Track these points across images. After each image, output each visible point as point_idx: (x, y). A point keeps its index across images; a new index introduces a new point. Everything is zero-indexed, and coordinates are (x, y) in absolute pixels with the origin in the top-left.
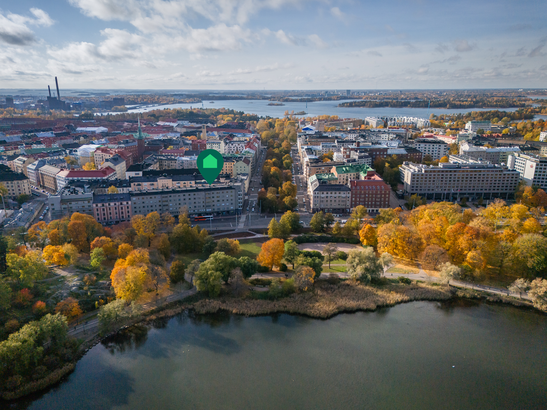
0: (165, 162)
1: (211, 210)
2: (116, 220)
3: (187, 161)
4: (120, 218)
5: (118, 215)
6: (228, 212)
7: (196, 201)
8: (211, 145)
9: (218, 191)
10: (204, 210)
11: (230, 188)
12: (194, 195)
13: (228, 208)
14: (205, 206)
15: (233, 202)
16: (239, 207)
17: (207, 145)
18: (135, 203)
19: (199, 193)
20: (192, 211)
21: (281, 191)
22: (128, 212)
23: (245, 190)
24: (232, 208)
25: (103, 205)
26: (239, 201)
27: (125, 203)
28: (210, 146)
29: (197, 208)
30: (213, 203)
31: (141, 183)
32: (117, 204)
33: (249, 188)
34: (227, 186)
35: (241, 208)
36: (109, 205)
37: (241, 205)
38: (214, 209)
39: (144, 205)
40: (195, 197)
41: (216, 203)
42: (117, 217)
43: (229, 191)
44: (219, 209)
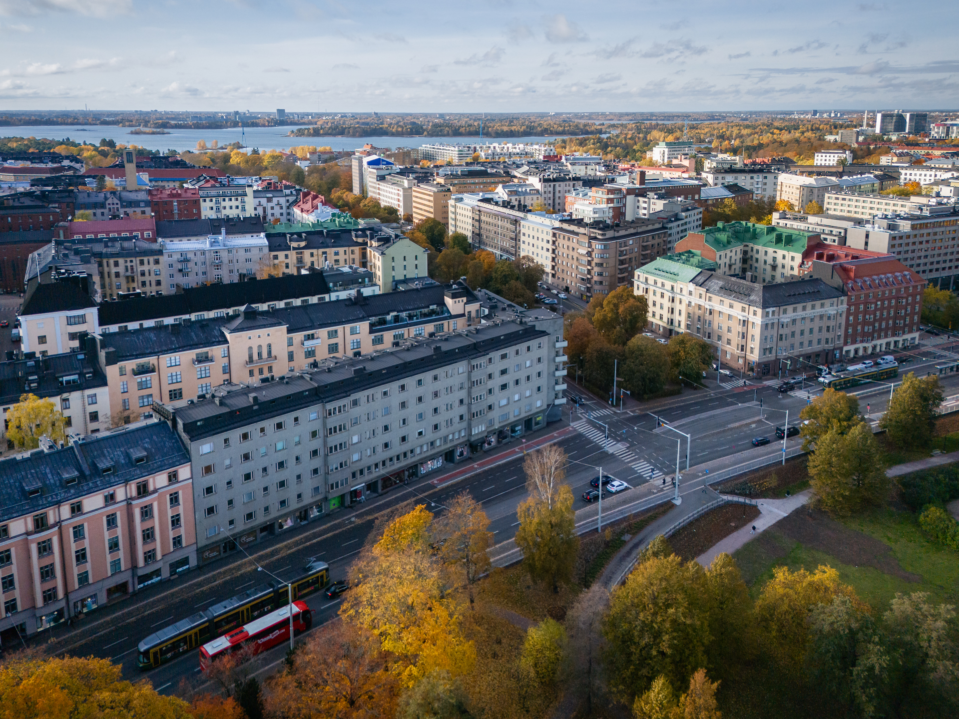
0: (116, 264)
1: (483, 427)
2: (112, 583)
3: (203, 252)
4: (134, 567)
5: (121, 554)
7: (442, 401)
8: (217, 202)
10: (464, 433)
11: (532, 332)
12: (435, 378)
13: (529, 408)
14: (466, 417)
16: (556, 397)
17: (203, 204)
18: (209, 470)
20: (425, 448)
22: (176, 521)
24: (539, 403)
25: (41, 524)
27: (159, 480)
28: (212, 204)
30: (489, 400)
31: (152, 360)
32: (120, 493)
35: (563, 401)
36: (77, 509)
37: (563, 387)
38: (491, 422)
40: (437, 386)
42: (116, 564)
43: (534, 343)
44: (505, 418)
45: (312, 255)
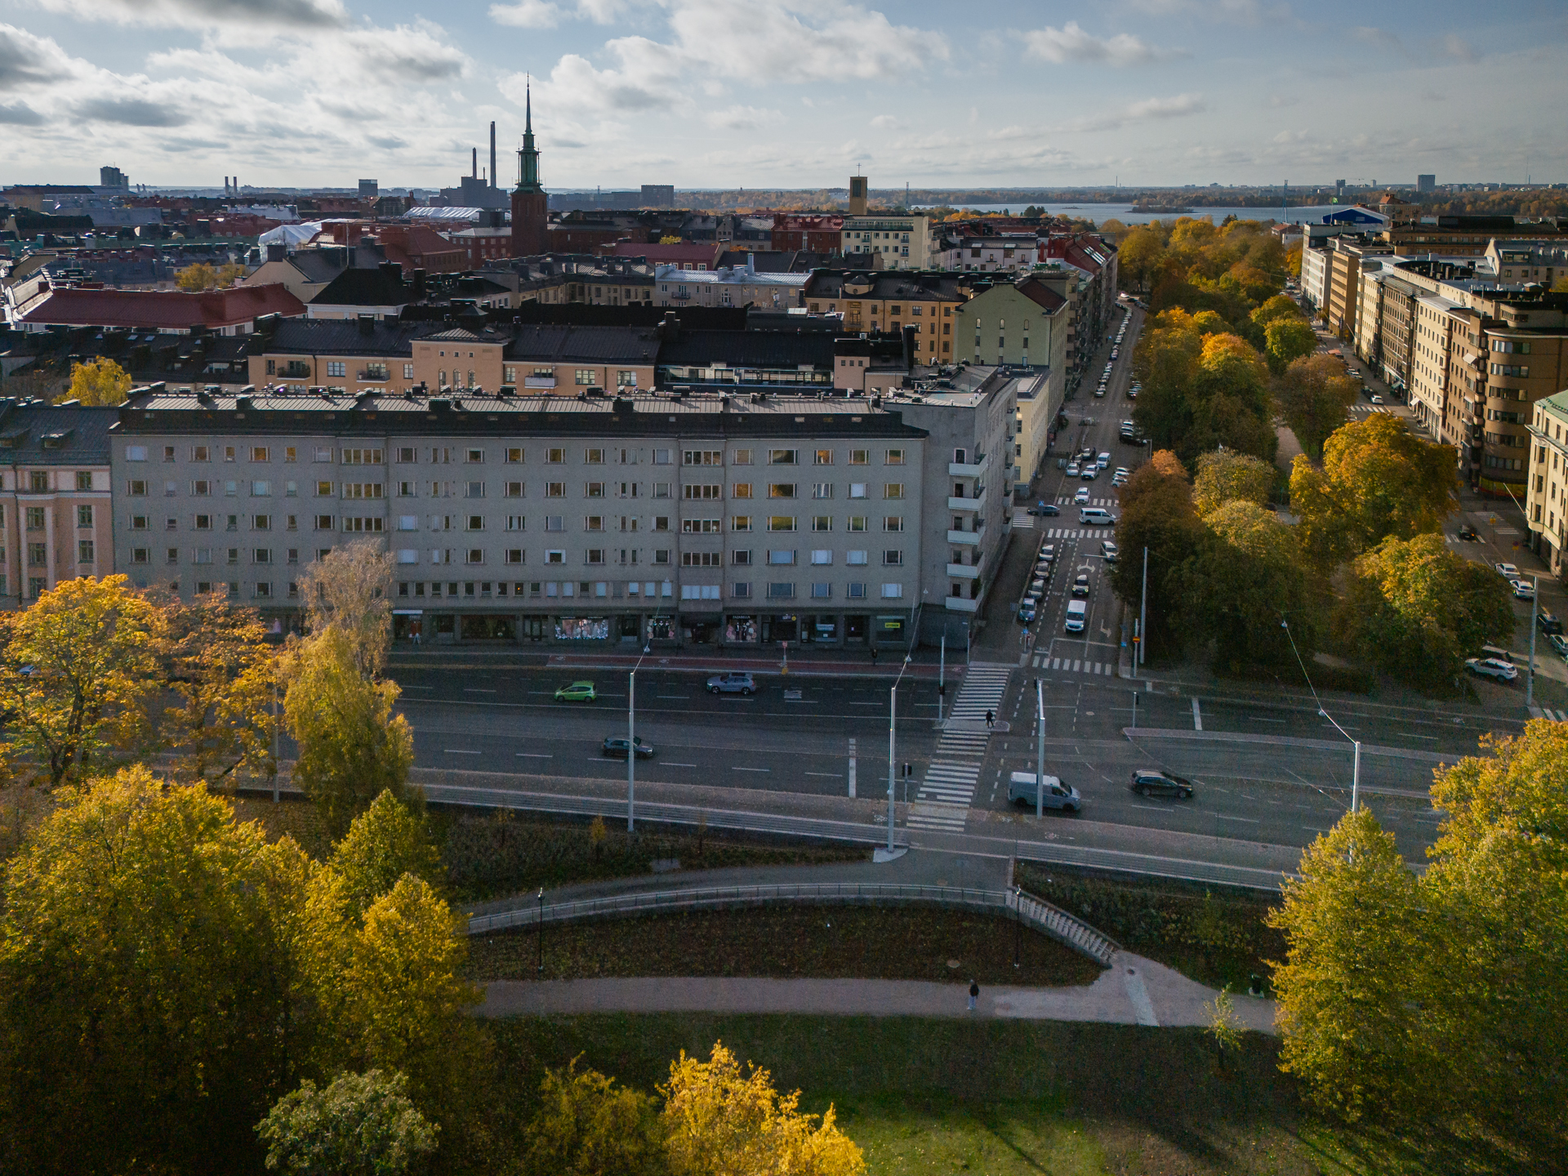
1: (715, 593)
6: (858, 622)
7: (611, 507)
9: (785, 445)
10: (667, 590)
11: (887, 424)
12: (595, 457)
13: (857, 591)
14: (673, 558)
15: (906, 542)
16: (956, 592)
18: (139, 488)
19: (631, 445)
20: (569, 590)
21: (1311, 484)
22: (86, 550)
23: (1017, 461)
24: (892, 590)
26: (954, 536)
27: (64, 478)
29: (611, 568)
30: (740, 541)
31: (306, 359)
32: (10, 479)
33: (1049, 458)
34: (860, 408)
35: (971, 605)
37: (970, 572)
38: (742, 589)
39: (202, 506)
40: (598, 473)
41: (757, 541)
43: (878, 447)
44: (781, 590)
45: (874, 310)
